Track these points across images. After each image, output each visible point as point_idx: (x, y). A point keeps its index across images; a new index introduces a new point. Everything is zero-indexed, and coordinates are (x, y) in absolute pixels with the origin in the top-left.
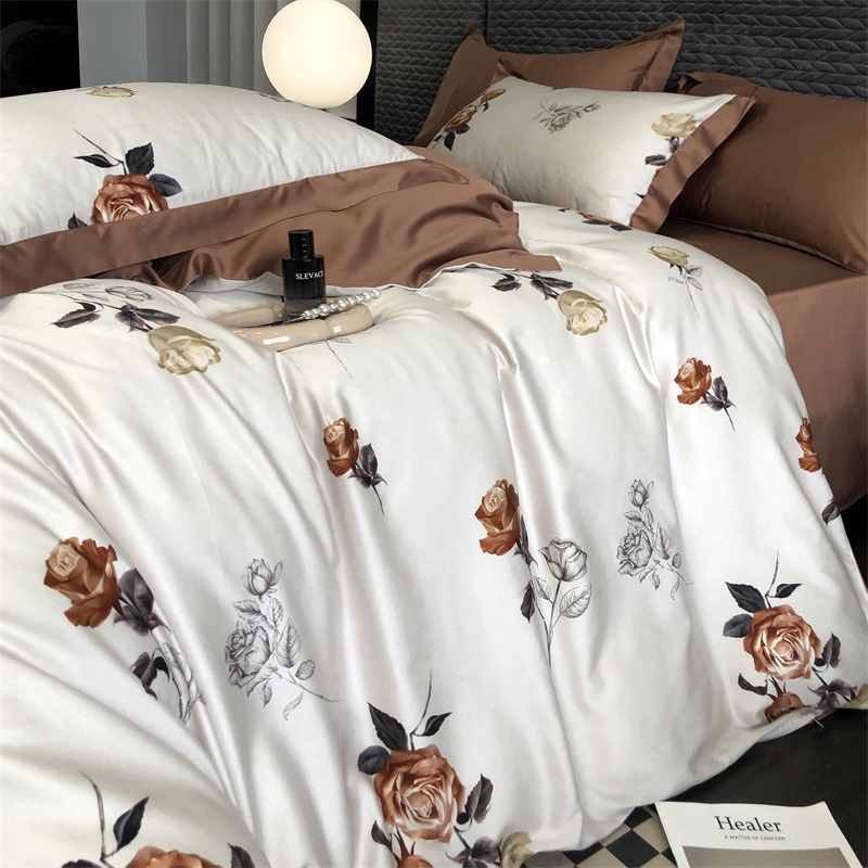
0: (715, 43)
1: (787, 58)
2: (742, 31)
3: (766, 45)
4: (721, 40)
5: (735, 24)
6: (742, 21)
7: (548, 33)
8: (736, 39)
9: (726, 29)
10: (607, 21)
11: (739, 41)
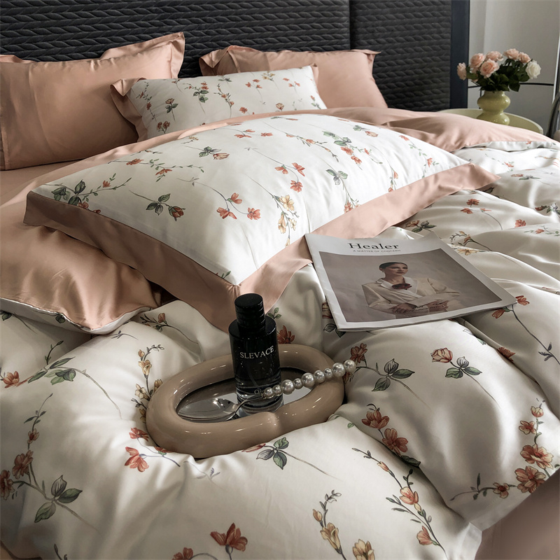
0: (203, 36)
2: (220, 26)
3: (237, 33)
4: (207, 33)
5: (214, 22)
6: (219, 20)
7: (55, 45)
8: (217, 31)
9: (209, 26)
10: (113, 30)
11: (219, 33)
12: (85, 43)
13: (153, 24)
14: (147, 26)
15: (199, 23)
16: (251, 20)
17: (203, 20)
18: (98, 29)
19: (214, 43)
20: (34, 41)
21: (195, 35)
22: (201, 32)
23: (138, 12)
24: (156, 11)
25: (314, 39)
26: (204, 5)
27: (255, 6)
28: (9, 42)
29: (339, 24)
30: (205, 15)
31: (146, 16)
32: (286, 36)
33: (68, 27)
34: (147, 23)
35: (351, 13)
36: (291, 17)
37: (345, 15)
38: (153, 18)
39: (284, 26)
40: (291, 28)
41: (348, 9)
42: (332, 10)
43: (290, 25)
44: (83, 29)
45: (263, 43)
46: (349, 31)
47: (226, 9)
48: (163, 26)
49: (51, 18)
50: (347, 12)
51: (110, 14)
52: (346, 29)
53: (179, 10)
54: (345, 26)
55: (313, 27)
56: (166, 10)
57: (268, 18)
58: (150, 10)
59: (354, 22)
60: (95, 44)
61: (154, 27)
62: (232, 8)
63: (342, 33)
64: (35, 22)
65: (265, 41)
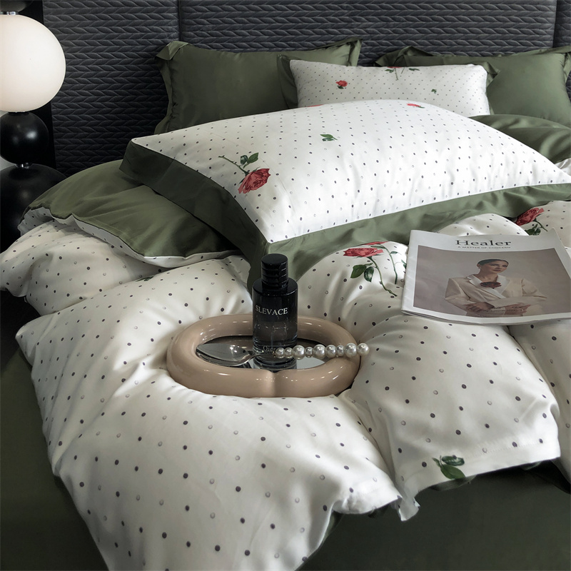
0: (390, 33)
1: (441, 39)
2: (409, 26)
3: (426, 33)
4: (394, 32)
5: (403, 21)
6: (407, 19)
7: (250, 33)
8: (405, 30)
9: (397, 25)
10: (304, 23)
11: (407, 31)
12: (277, 33)
13: (342, 20)
14: (337, 22)
15: (388, 21)
16: (441, 21)
17: (392, 18)
18: (291, 21)
19: (400, 41)
20: (233, 29)
21: (382, 32)
22: (389, 30)
23: (330, 8)
24: (347, 8)
25: (509, 44)
26: (395, 4)
27: (448, 8)
28: (213, 28)
29: (541, 30)
30: (395, 14)
31: (337, 12)
32: (478, 39)
33: (264, 18)
34: (336, 18)
35: (556, 20)
36: (486, 20)
37: (550, 22)
38: (343, 14)
39: (477, 29)
40: (485, 32)
41: (555, 15)
42: (534, 16)
43: (484, 29)
44: (277, 21)
45: (452, 45)
46: (552, 38)
47: (417, 9)
48: (352, 22)
49: (251, 9)
50: (553, 19)
51: (304, 8)
52: (549, 36)
53: (369, 8)
54: (548, 33)
55: (510, 32)
56: (356, 7)
57: (460, 20)
58: (341, 7)
59: (560, 29)
60: (286, 35)
61: (343, 23)
62: (424, 9)
63: (544, 40)
64: (237, 12)
65: (454, 43)
